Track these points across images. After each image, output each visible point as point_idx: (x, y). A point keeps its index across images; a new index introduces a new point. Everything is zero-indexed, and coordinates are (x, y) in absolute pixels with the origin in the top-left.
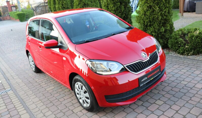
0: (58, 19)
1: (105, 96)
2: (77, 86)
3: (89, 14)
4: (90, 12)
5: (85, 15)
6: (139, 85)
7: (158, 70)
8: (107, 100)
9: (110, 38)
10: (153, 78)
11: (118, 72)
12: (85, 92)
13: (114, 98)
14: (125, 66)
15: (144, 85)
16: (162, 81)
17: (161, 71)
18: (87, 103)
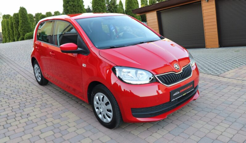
0: (78, 21)
2: (97, 97)
3: (114, 19)
4: (115, 17)
5: (110, 19)
6: (170, 101)
8: (133, 114)
9: (139, 46)
10: (185, 94)
11: (148, 82)
12: (107, 104)
13: (142, 112)
14: (156, 76)
15: (175, 100)
16: (195, 100)
17: (195, 87)
18: (109, 117)
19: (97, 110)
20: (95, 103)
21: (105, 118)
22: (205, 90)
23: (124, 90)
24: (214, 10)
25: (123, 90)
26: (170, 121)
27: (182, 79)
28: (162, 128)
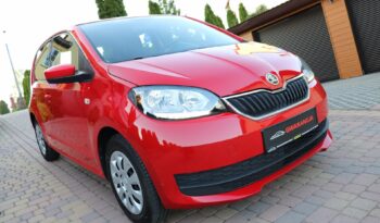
1: (176, 176)
2: (114, 163)
6: (265, 152)
7: (311, 118)
8: (182, 188)
10: (299, 136)
11: (207, 112)
12: (130, 173)
14: (224, 99)
15: (278, 150)
16: (324, 150)
17: (320, 122)
18: (138, 202)
19: (118, 190)
20: (113, 175)
21: (132, 204)
22: (345, 134)
23: (164, 142)
24: (346, 13)
25: (161, 143)
26: (275, 200)
27: (287, 105)
28: (258, 216)
